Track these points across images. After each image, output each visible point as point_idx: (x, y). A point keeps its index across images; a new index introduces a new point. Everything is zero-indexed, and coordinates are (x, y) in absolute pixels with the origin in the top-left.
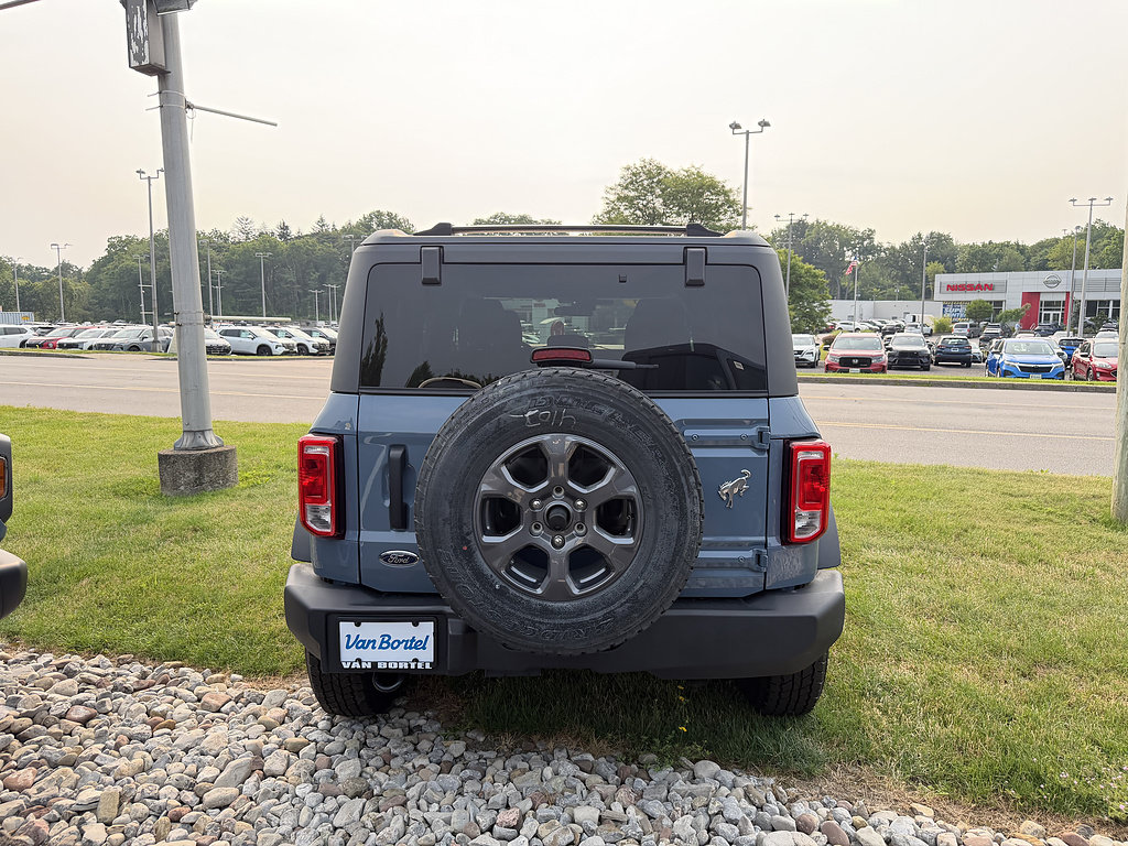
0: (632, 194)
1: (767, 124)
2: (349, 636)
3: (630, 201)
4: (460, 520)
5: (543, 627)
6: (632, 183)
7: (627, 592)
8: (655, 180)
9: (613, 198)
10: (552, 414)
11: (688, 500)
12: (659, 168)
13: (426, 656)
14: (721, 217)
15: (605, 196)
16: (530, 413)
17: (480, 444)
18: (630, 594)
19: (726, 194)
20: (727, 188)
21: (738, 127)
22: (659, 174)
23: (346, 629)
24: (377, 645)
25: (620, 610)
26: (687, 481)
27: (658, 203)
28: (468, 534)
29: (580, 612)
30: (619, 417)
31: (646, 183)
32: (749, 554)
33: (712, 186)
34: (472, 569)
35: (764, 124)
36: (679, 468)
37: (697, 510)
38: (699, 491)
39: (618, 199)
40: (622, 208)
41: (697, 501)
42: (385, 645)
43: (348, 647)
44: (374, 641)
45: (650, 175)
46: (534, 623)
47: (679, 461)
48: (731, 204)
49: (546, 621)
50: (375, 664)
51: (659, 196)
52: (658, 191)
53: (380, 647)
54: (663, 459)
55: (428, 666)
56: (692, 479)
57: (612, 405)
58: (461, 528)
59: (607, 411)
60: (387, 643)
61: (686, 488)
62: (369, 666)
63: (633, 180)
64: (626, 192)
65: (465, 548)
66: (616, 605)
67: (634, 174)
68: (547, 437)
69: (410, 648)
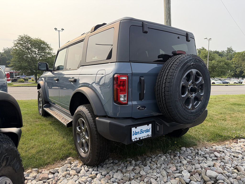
0: (22, 42)
1: (63, 30)
2: (134, 132)
3: (21, 44)
8: (28, 40)
9: (16, 43)
13: (150, 133)
14: (47, 50)
15: (13, 42)
16: (192, 63)
19: (47, 45)
20: (48, 44)
21: (57, 29)
22: (29, 38)
23: (133, 129)
24: (139, 133)
31: (25, 40)
33: (44, 43)
35: (63, 29)
42: (141, 132)
43: (133, 135)
44: (139, 132)
45: (26, 38)
48: (49, 47)
50: (140, 138)
52: (29, 43)
53: (140, 133)
55: (151, 136)
60: (142, 132)
62: (139, 139)
63: (22, 39)
64: (20, 42)
69: (146, 132)
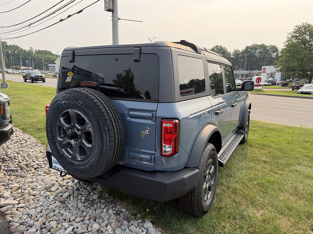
0: (298, 35)
3: (297, 37)
4: (52, 132)
5: (70, 168)
6: (298, 31)
7: (89, 162)
8: (307, 29)
9: (290, 36)
10: (68, 102)
11: (104, 135)
12: (309, 25)
15: (287, 36)
16: (63, 102)
17: (54, 110)
18: (90, 163)
22: (309, 27)
23: (53, 158)
25: (87, 167)
26: (104, 129)
27: (308, 38)
28: (55, 137)
29: (79, 166)
30: (84, 105)
31: (303, 31)
32: (148, 157)
34: (55, 147)
36: (101, 124)
37: (108, 139)
38: (109, 133)
39: (292, 37)
40: (293, 40)
41: (108, 136)
43: (54, 163)
45: (305, 28)
46: (68, 166)
47: (101, 122)
49: (71, 166)
50: (58, 169)
51: (308, 35)
52: (308, 33)
54: (96, 120)
56: (106, 128)
57: (82, 101)
58: (52, 135)
59: (81, 103)
61: (103, 131)
65: (54, 141)
66: (87, 166)
67: (299, 28)
68: (69, 110)
